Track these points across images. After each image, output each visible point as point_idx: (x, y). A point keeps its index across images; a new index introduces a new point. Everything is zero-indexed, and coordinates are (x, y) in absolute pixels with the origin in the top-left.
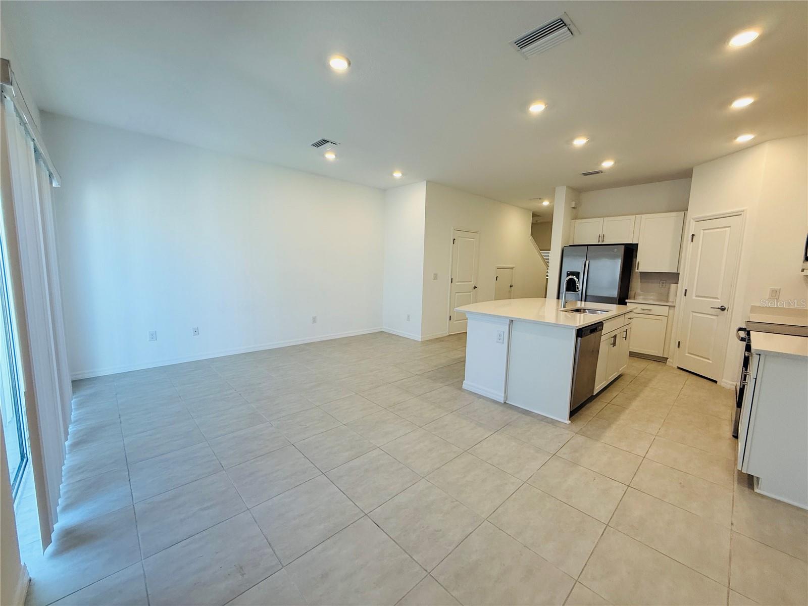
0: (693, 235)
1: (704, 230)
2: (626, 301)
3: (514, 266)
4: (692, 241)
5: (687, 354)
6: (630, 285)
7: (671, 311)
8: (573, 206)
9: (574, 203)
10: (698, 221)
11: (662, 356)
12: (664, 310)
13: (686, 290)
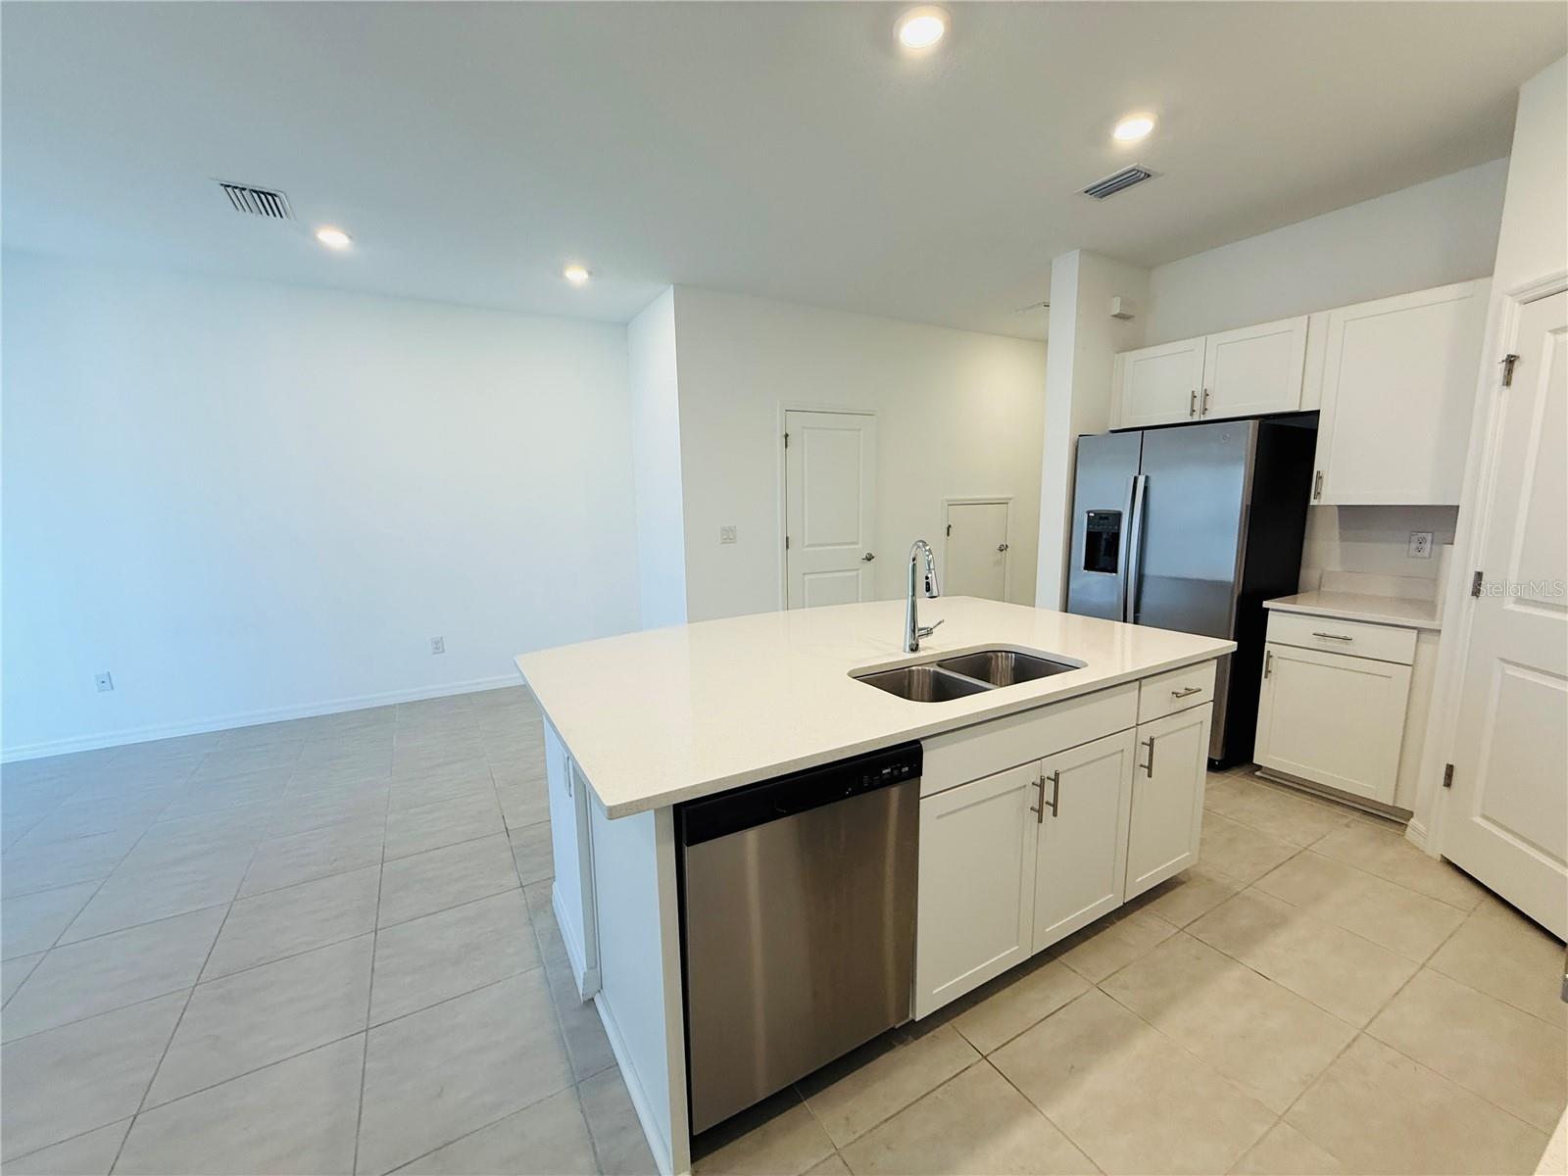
0: (1511, 361)
1: (1555, 332)
2: (1266, 604)
3: (1010, 496)
4: (1508, 383)
5: (1478, 820)
6: (1305, 550)
7: (1426, 648)
8: (1117, 311)
9: (1117, 301)
10: (1532, 298)
11: (1390, 804)
12: (1402, 644)
13: (1479, 575)
